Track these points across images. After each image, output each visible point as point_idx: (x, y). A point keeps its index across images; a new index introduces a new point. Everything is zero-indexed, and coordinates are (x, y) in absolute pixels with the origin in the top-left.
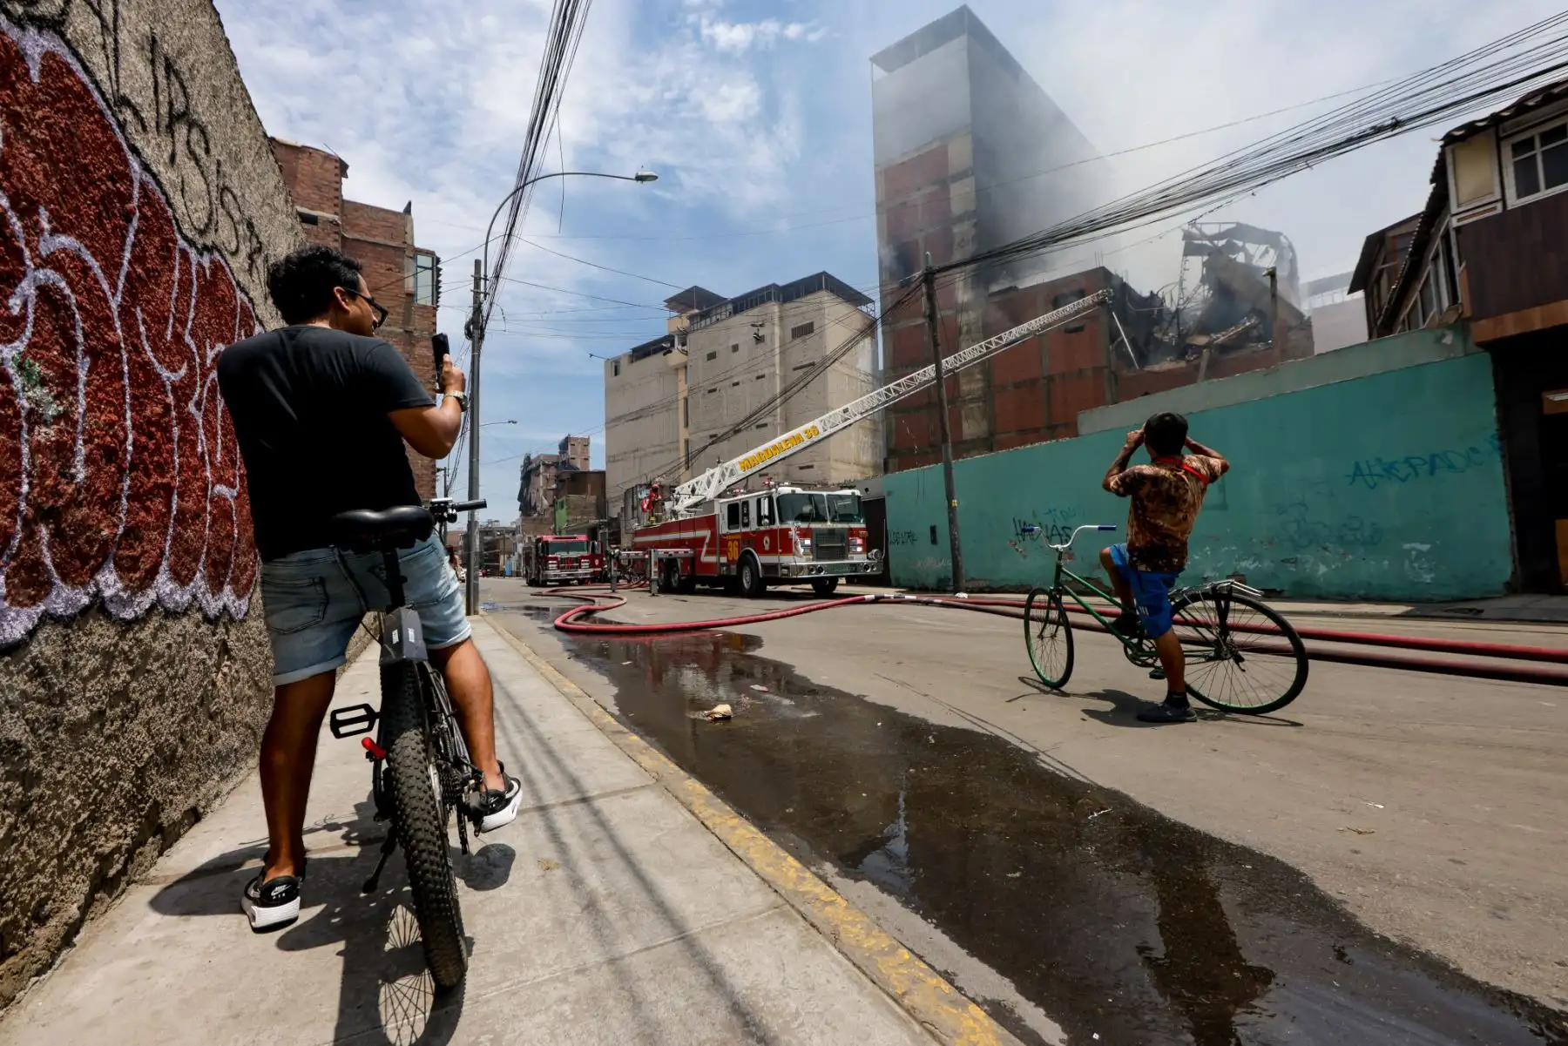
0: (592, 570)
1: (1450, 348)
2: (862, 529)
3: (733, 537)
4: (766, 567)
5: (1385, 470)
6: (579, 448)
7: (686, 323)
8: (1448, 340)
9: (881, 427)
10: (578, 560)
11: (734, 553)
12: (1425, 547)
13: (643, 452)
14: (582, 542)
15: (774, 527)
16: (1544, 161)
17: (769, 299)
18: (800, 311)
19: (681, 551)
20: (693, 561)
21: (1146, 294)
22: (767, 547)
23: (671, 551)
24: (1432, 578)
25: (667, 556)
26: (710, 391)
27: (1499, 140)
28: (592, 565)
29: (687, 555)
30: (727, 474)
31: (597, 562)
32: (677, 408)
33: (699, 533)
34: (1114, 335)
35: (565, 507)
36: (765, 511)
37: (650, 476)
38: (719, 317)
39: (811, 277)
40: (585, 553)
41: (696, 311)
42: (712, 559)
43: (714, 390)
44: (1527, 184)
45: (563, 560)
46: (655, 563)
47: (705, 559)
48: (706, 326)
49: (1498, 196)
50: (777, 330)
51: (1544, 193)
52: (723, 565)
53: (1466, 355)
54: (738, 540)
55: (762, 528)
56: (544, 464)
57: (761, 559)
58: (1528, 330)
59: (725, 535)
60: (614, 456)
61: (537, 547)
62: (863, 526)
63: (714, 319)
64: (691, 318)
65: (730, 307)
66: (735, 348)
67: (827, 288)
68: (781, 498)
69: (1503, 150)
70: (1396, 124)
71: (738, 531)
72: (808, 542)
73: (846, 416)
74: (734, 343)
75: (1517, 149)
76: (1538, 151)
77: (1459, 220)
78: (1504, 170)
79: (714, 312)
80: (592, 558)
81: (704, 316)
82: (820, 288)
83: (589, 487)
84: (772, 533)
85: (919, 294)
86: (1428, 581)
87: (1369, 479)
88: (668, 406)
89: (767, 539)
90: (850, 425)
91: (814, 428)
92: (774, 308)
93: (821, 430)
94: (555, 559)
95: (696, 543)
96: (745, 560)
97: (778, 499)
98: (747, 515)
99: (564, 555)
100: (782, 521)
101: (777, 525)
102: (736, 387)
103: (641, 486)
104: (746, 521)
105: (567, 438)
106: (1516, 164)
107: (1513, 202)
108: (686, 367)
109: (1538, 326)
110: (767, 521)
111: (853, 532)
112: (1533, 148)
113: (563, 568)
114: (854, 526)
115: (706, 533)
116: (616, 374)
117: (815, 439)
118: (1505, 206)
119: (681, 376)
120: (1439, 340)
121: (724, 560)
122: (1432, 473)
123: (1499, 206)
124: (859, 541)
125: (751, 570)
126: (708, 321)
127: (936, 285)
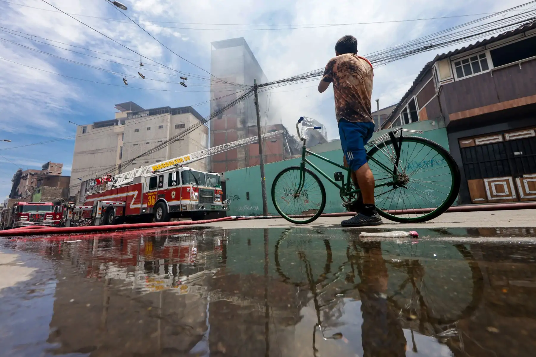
0: (54, 221)
1: (435, 126)
2: (220, 191)
3: (152, 194)
4: (172, 207)
5: (418, 165)
6: (56, 168)
7: (126, 116)
8: (434, 124)
9: (208, 167)
10: (44, 216)
11: (152, 201)
12: (432, 191)
13: (94, 169)
14: (49, 206)
15: (178, 186)
16: (464, 69)
17: (166, 112)
18: (180, 118)
19: (118, 203)
20: (124, 208)
21: (291, 135)
22: (173, 197)
23: (111, 202)
24: (435, 201)
25: (108, 205)
26: (134, 145)
27: (451, 61)
28: (55, 218)
29: (120, 205)
30: (145, 172)
31: (58, 217)
32: (116, 151)
33: (130, 194)
34: (285, 145)
35: (41, 193)
36: (174, 178)
37: (98, 174)
38: (142, 115)
39: (185, 107)
40: (50, 212)
41: (131, 111)
42: (138, 206)
43: (137, 144)
44: (460, 75)
45: (33, 216)
46: (100, 209)
47: (132, 206)
48: (135, 118)
49: (453, 77)
50: (169, 124)
51: (465, 77)
52: (144, 209)
53: (439, 128)
54: (155, 195)
55: (171, 188)
56: (31, 174)
57: (169, 203)
58: (465, 117)
59: (147, 193)
60: (77, 170)
61: (14, 209)
62: (221, 189)
63: (139, 116)
64: (128, 114)
65: (148, 112)
66: (149, 129)
67: (191, 112)
68: (183, 173)
69: (452, 63)
70: (431, 46)
71: (156, 190)
72: (196, 194)
73: (202, 154)
74: (149, 127)
75: (457, 64)
76: (462, 65)
77: (442, 83)
78: (453, 70)
79: (140, 113)
80: (54, 215)
81: (135, 114)
82: (188, 112)
83: (59, 183)
84: (177, 190)
85: (251, 94)
86: (434, 202)
87: (413, 168)
88: (112, 150)
89: (174, 193)
90: (203, 158)
91: (188, 157)
92: (168, 116)
93: (191, 159)
94: (27, 215)
95: (127, 199)
96: (159, 204)
97: (182, 173)
98: (162, 182)
99: (35, 212)
100: (183, 183)
101: (181, 185)
102: (147, 144)
103: (92, 180)
104: (161, 185)
105: (49, 163)
106: (456, 68)
107: (457, 79)
108: (123, 134)
109: (468, 116)
110: (175, 183)
111: (216, 191)
112: (460, 64)
113: (31, 220)
114: (217, 189)
115: (135, 193)
116: (83, 133)
117: (189, 161)
118: (454, 80)
119: (120, 137)
120: (431, 123)
121: (145, 206)
122: (432, 166)
123: (453, 80)
124: (219, 196)
125: (163, 210)
126: (137, 116)
127: (258, 91)
